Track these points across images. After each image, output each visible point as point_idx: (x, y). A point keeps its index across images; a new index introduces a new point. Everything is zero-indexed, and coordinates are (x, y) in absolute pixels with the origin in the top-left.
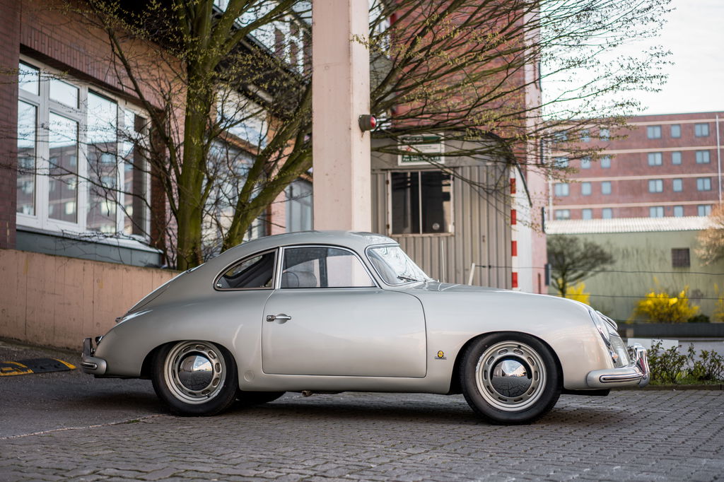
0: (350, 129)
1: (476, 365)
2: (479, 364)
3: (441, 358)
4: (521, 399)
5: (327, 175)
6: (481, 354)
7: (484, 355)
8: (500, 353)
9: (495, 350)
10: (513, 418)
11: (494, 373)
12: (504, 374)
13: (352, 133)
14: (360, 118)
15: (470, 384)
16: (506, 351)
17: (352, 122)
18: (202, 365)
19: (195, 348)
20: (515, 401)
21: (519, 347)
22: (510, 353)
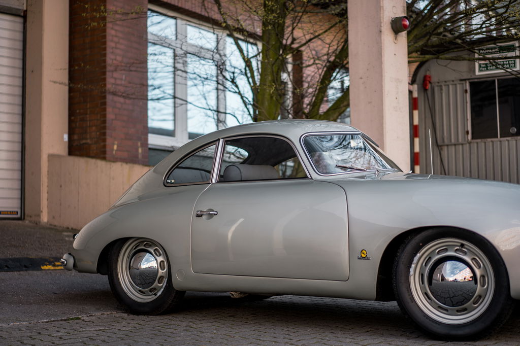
0: (381, 32)
1: (410, 267)
2: (413, 266)
3: (364, 258)
4: (465, 309)
5: (361, 78)
6: (415, 255)
7: (418, 255)
8: (438, 253)
9: (432, 249)
10: (454, 332)
11: (434, 277)
12: (443, 279)
13: (382, 36)
14: (392, 21)
15: (403, 289)
16: (446, 250)
17: (382, 25)
18: (149, 263)
19: (144, 245)
20: (458, 311)
21: (462, 245)
22: (451, 253)
